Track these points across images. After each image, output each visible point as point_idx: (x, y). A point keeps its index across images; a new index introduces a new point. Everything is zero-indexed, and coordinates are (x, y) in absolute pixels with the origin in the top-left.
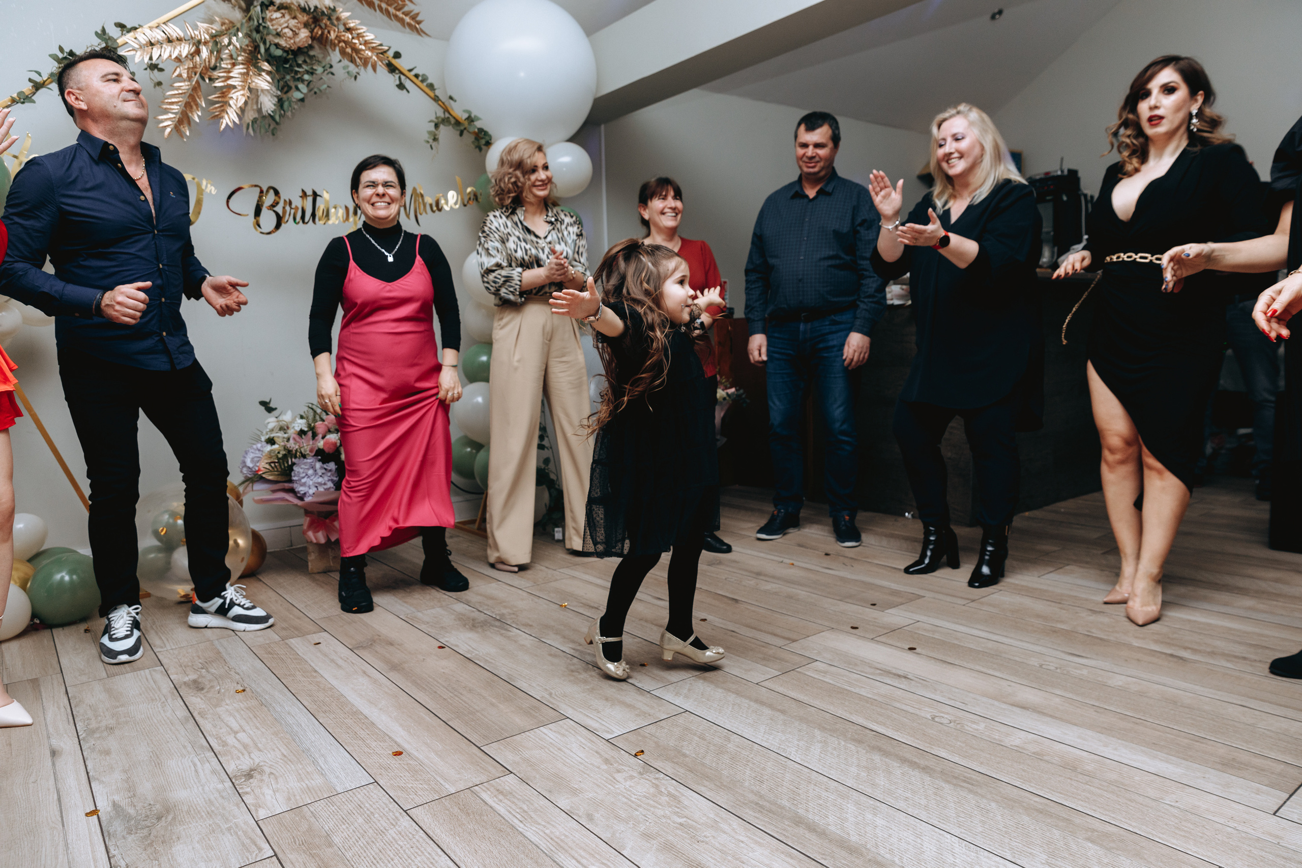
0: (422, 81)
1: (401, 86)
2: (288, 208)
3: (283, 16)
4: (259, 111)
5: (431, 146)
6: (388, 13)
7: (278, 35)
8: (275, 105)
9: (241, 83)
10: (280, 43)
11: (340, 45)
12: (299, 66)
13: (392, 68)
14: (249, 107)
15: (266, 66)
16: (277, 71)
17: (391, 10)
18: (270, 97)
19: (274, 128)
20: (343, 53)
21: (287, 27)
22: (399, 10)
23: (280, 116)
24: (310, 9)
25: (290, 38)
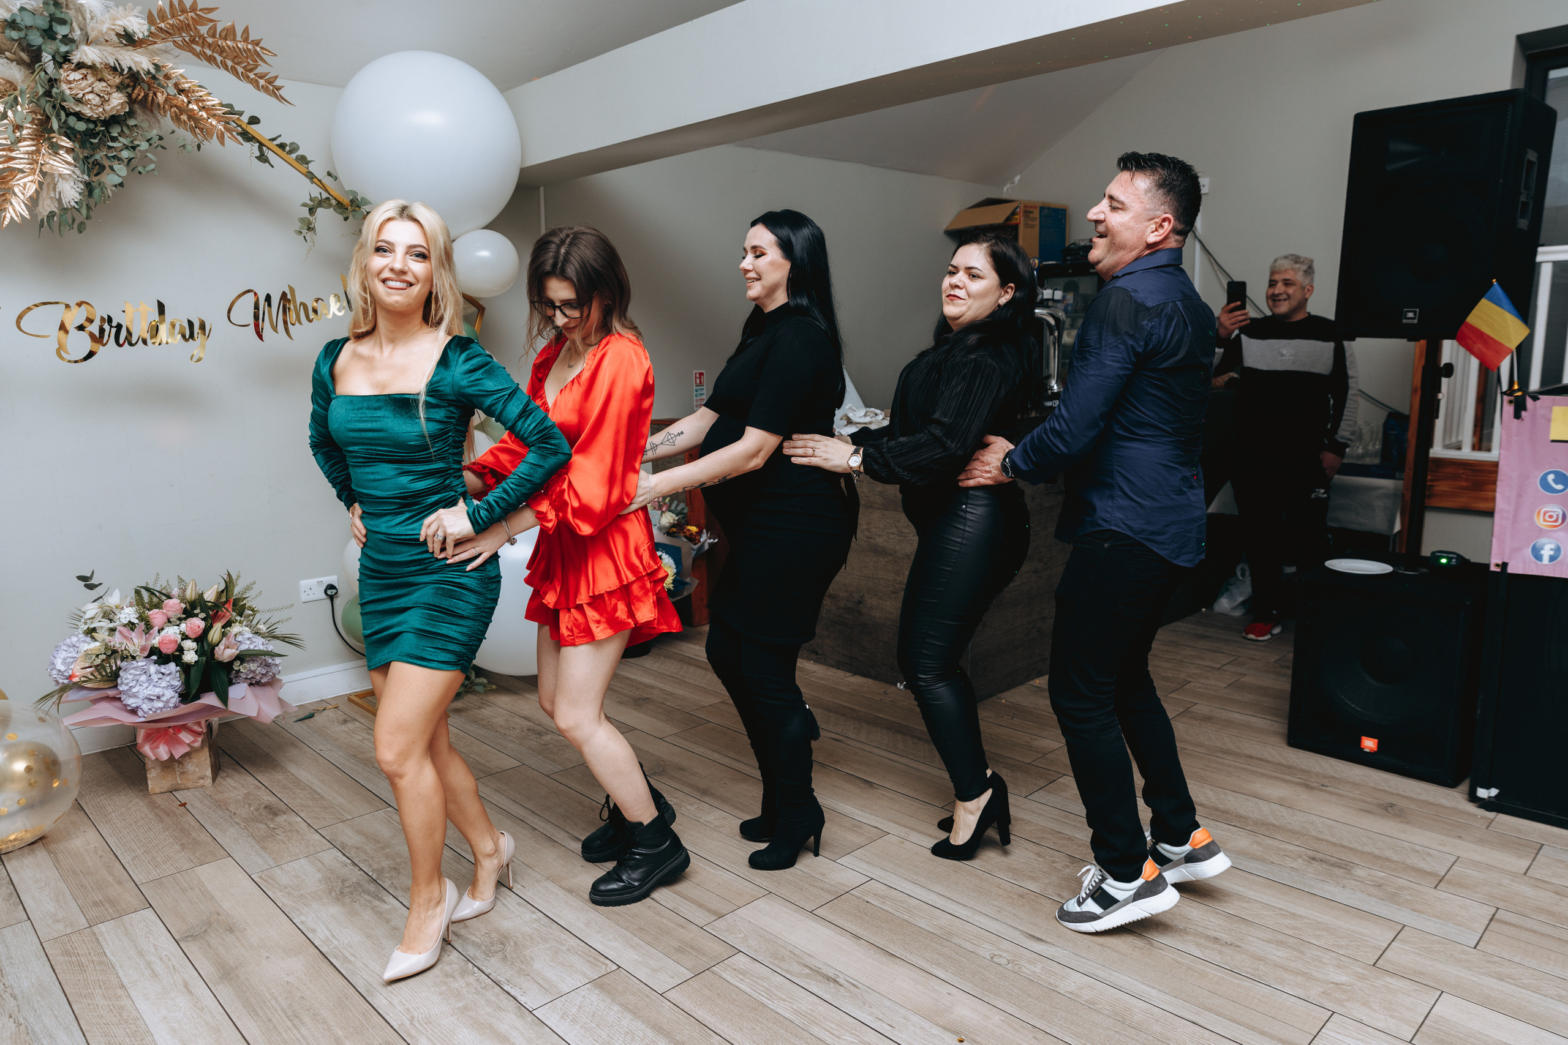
0: (290, 152)
1: (262, 158)
2: (106, 327)
3: (85, 77)
4: (60, 200)
5: (304, 237)
6: (234, 72)
7: (79, 101)
8: (80, 194)
9: (28, 166)
10: (83, 111)
11: (173, 110)
12: (114, 139)
13: (247, 137)
14: (44, 194)
15: (66, 143)
16: (83, 146)
17: (240, 70)
18: (72, 183)
19: (82, 223)
20: (176, 119)
21: (92, 92)
22: (251, 70)
23: (89, 208)
24: (123, 70)
25: (99, 106)
